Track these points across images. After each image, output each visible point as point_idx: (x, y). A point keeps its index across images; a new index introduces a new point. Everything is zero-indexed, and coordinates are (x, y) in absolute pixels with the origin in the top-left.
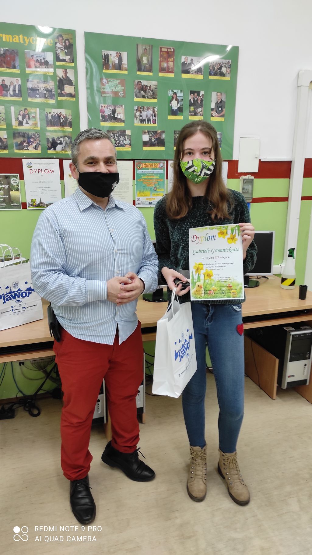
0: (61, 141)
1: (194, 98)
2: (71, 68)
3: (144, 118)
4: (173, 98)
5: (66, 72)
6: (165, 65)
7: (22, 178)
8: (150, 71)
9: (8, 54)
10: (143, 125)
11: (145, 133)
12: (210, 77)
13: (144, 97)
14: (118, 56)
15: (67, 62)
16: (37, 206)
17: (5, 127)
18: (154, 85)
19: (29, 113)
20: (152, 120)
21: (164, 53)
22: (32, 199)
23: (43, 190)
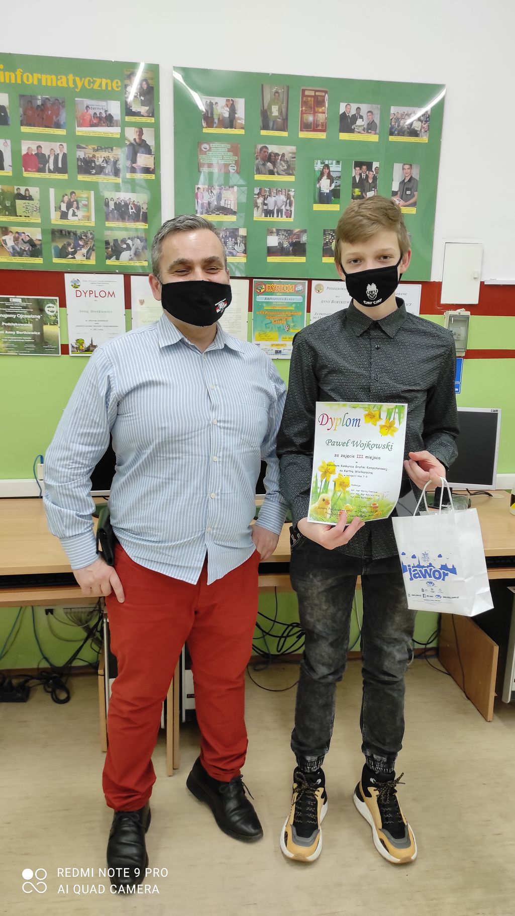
0: (128, 245)
1: (360, 174)
2: (148, 125)
3: (271, 207)
4: (322, 174)
5: (141, 133)
6: (311, 118)
7: (63, 304)
8: (283, 129)
9: (49, 106)
10: (269, 219)
11: (271, 233)
12: (391, 138)
13: (271, 173)
14: (229, 105)
15: (143, 116)
16: (86, 351)
17: (39, 221)
18: (290, 153)
19: (79, 199)
20: (284, 211)
21: (309, 98)
22: (78, 340)
23: (98, 325)
